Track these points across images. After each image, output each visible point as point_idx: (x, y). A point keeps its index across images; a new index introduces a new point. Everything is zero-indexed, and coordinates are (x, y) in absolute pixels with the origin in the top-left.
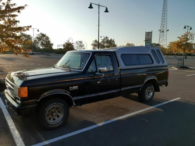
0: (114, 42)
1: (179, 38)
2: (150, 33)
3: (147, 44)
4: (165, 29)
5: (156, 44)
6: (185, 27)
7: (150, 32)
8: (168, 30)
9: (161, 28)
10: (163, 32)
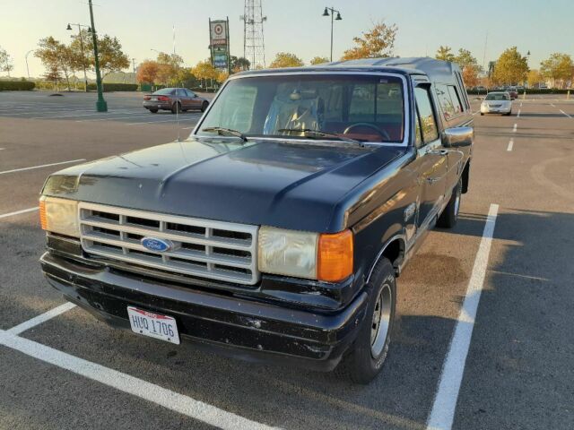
0: (119, 47)
1: (357, 40)
2: (223, 24)
3: (217, 58)
4: (255, 15)
5: (238, 58)
6: (326, 11)
7: (222, 21)
8: (265, 18)
9: (247, 9)
10: (252, 22)
